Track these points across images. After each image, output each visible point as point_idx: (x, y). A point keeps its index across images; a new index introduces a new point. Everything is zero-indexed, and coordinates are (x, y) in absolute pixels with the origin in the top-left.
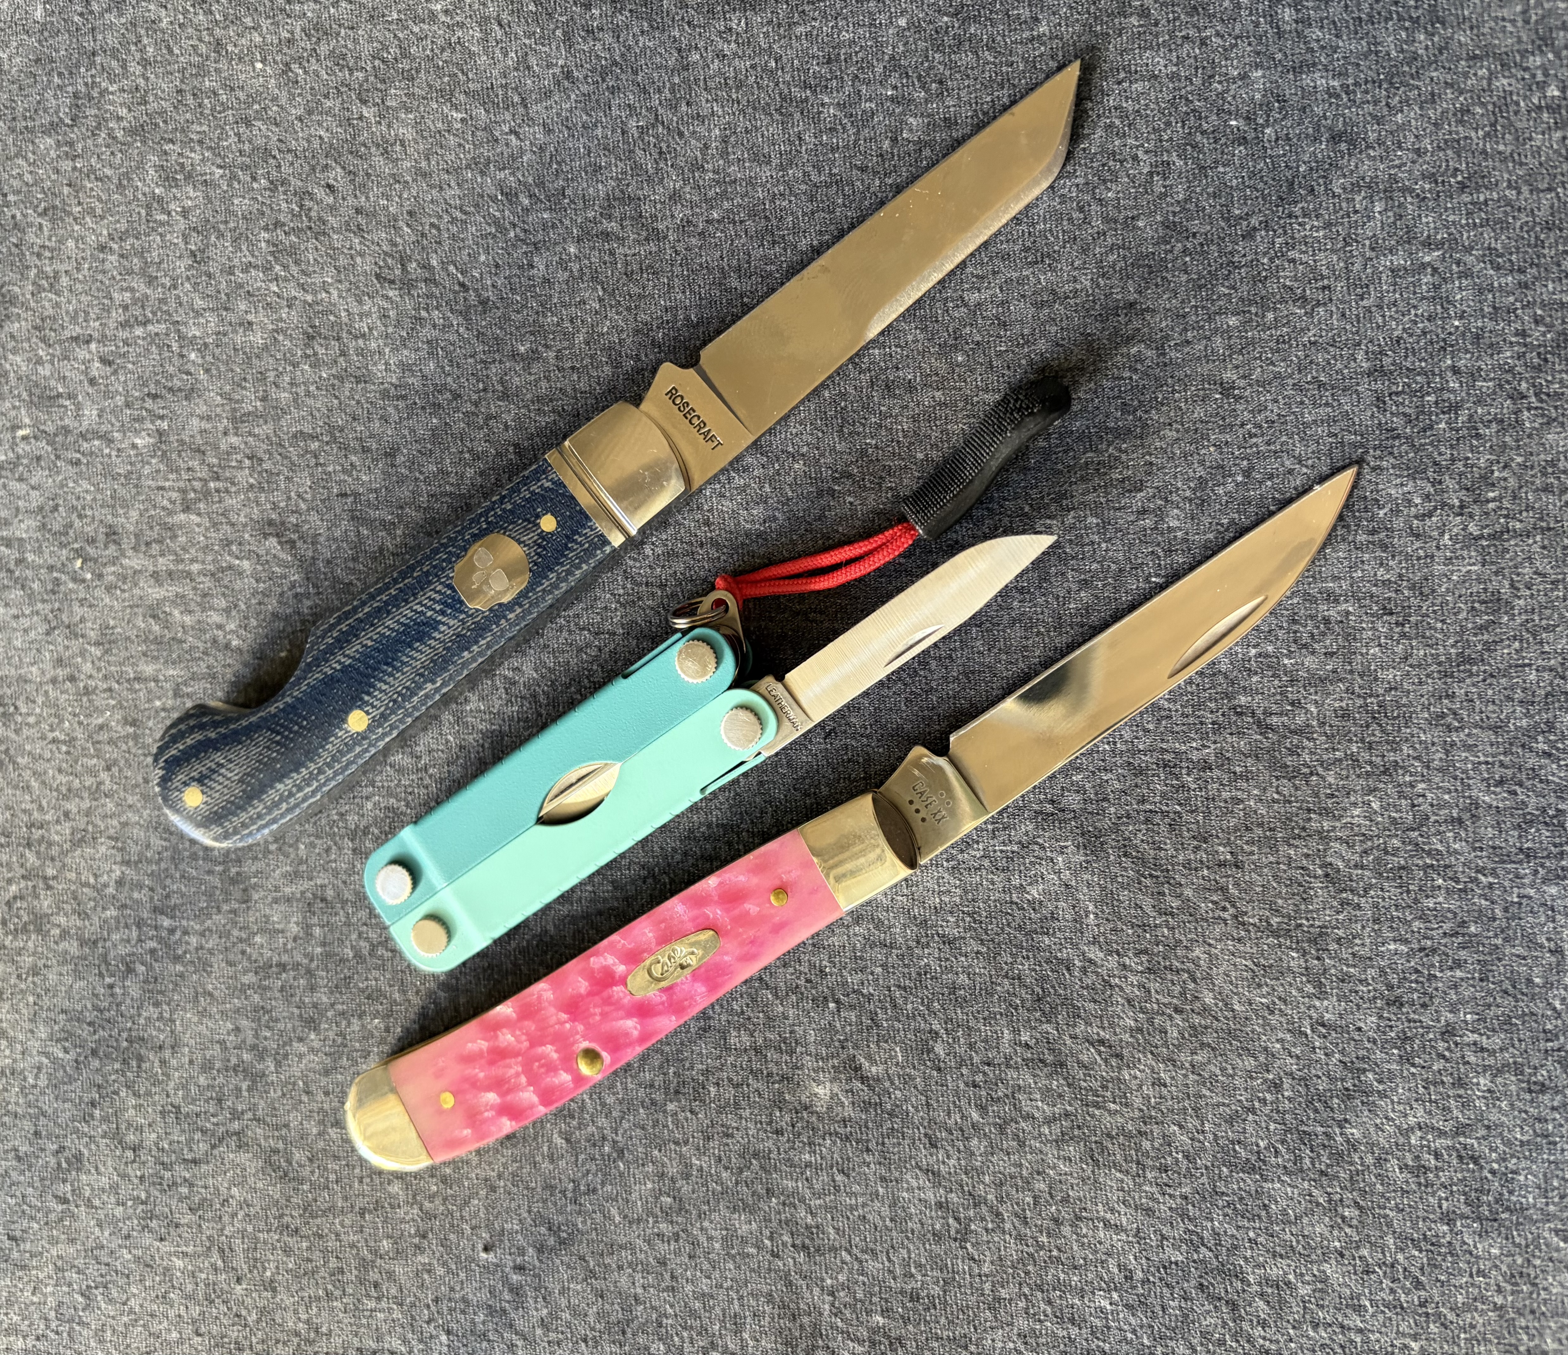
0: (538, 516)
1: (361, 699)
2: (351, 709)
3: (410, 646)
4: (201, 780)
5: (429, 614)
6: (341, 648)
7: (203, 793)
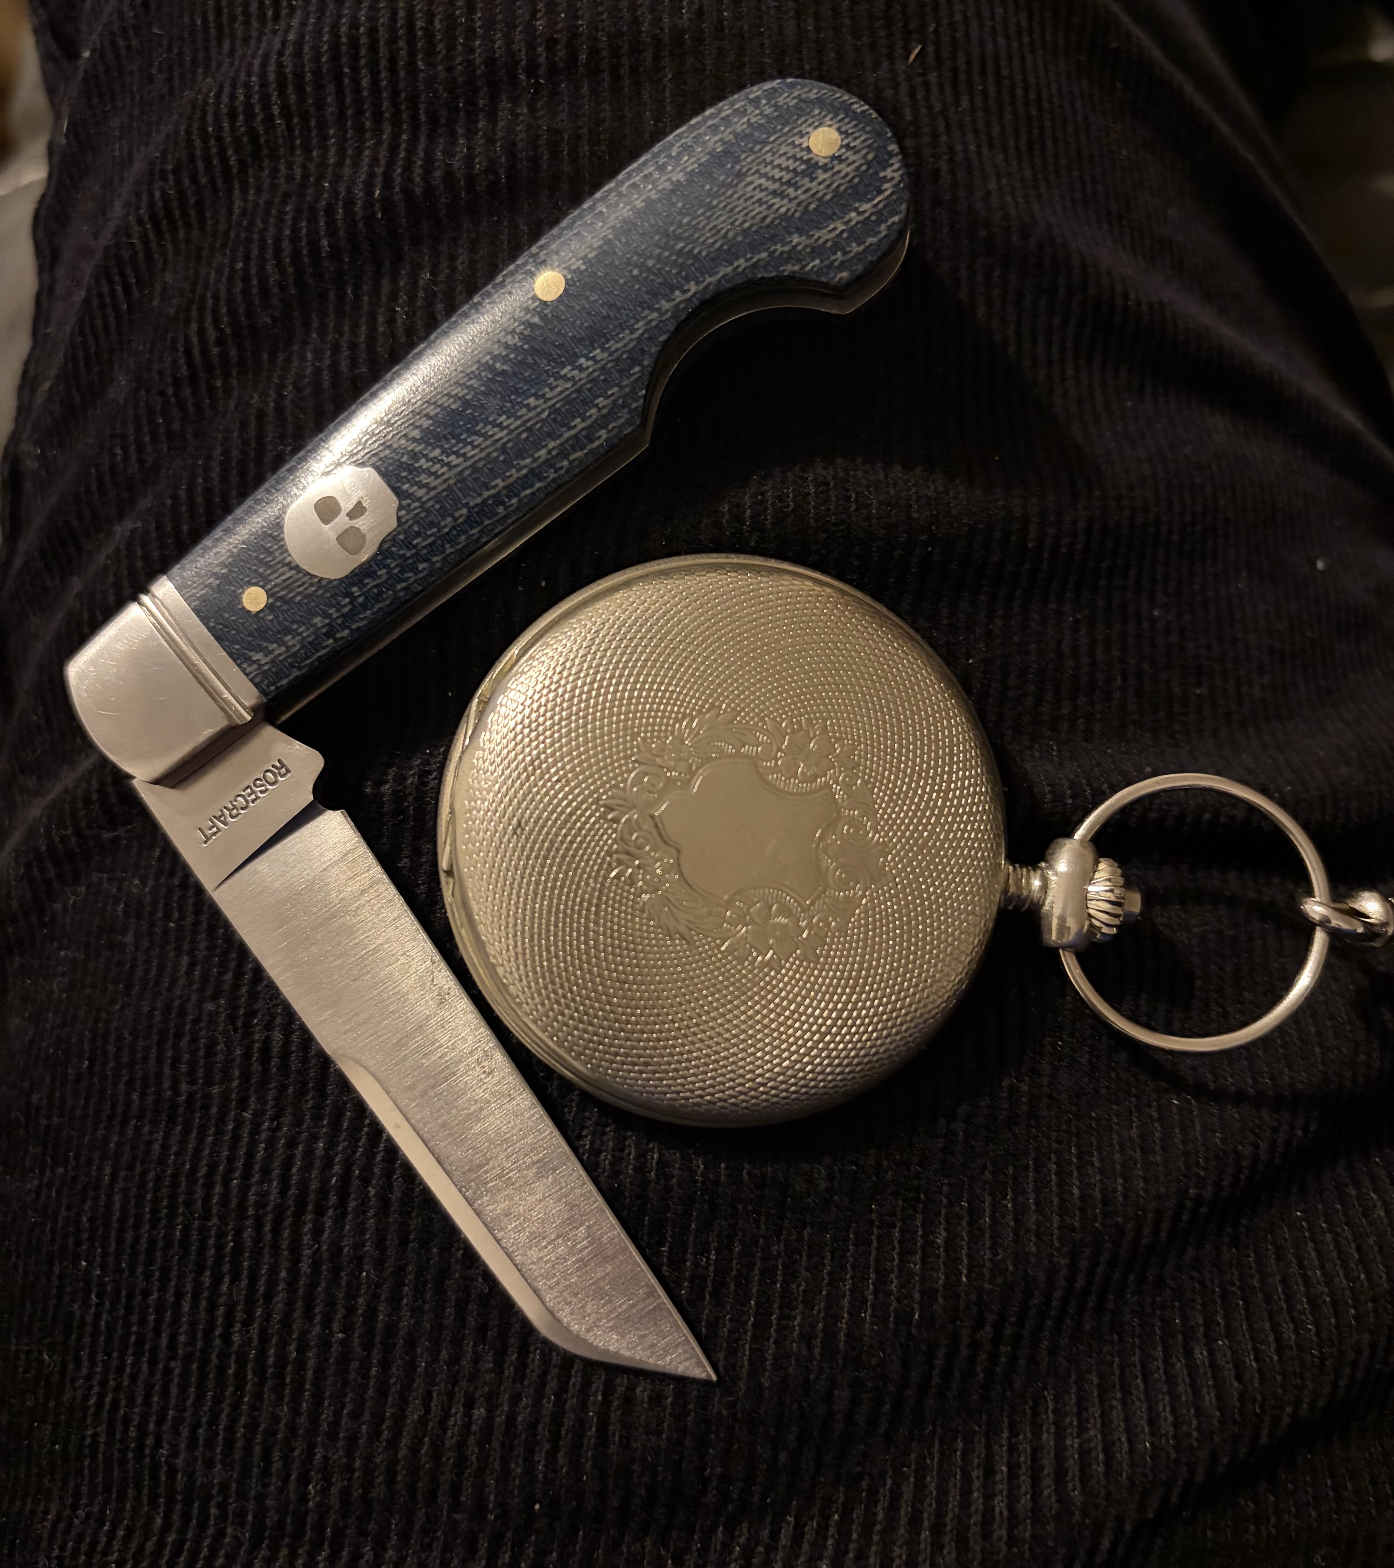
0: (269, 607)
1: (543, 317)
2: (560, 299)
3: (466, 403)
4: (812, 167)
5: (437, 452)
6: (579, 391)
7: (808, 150)
